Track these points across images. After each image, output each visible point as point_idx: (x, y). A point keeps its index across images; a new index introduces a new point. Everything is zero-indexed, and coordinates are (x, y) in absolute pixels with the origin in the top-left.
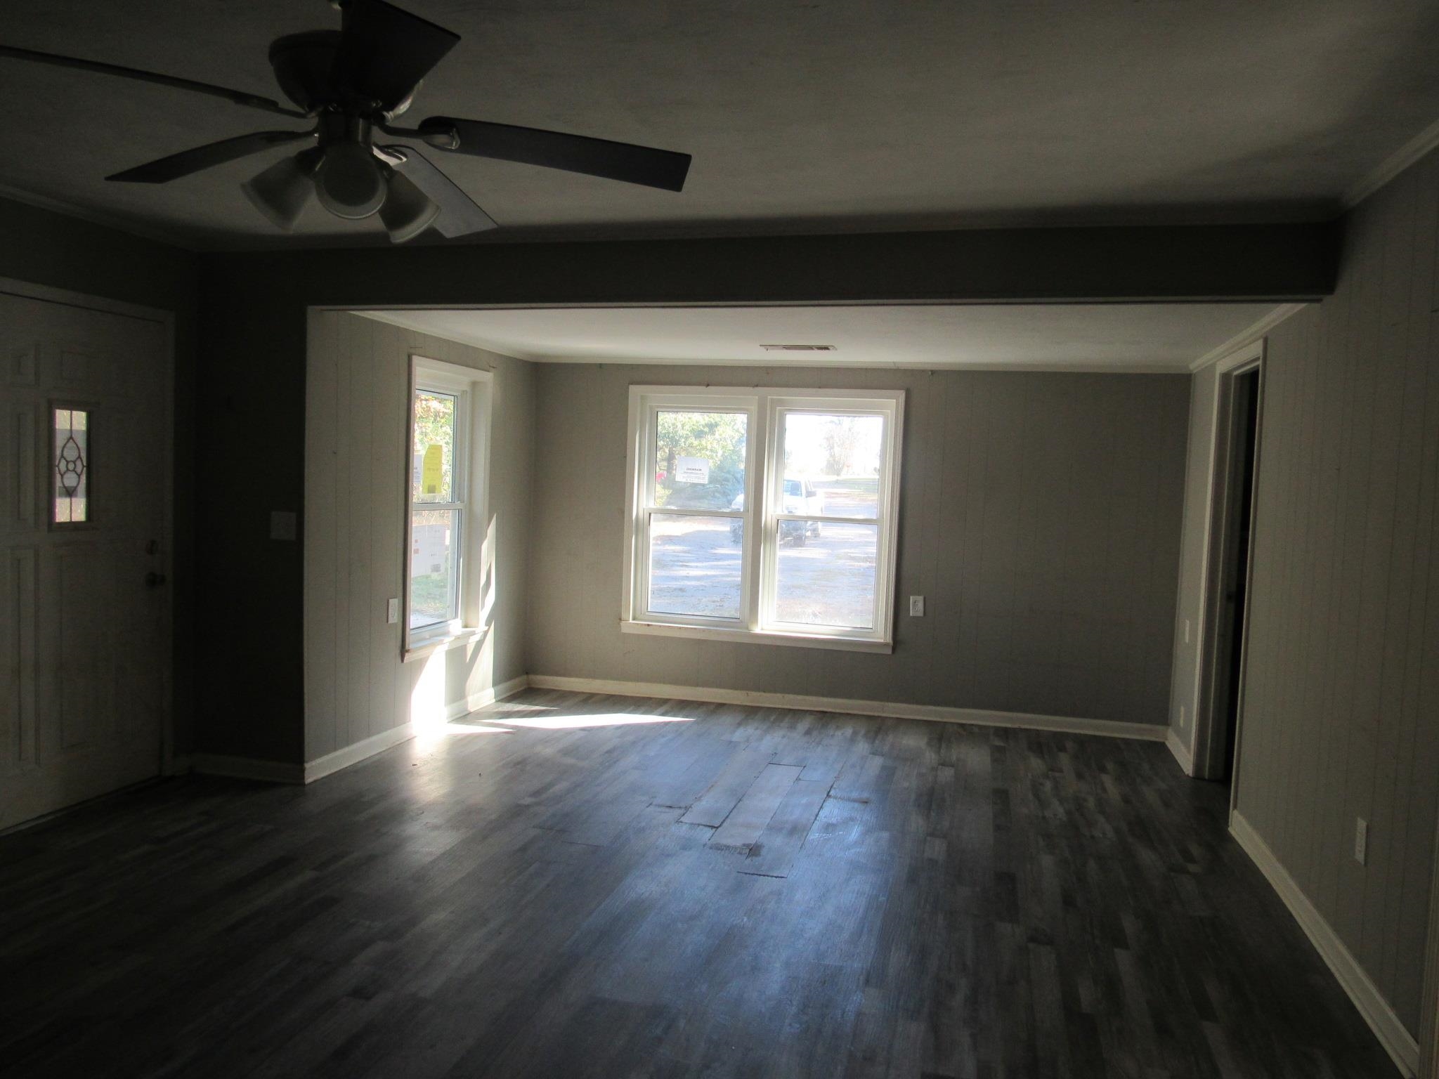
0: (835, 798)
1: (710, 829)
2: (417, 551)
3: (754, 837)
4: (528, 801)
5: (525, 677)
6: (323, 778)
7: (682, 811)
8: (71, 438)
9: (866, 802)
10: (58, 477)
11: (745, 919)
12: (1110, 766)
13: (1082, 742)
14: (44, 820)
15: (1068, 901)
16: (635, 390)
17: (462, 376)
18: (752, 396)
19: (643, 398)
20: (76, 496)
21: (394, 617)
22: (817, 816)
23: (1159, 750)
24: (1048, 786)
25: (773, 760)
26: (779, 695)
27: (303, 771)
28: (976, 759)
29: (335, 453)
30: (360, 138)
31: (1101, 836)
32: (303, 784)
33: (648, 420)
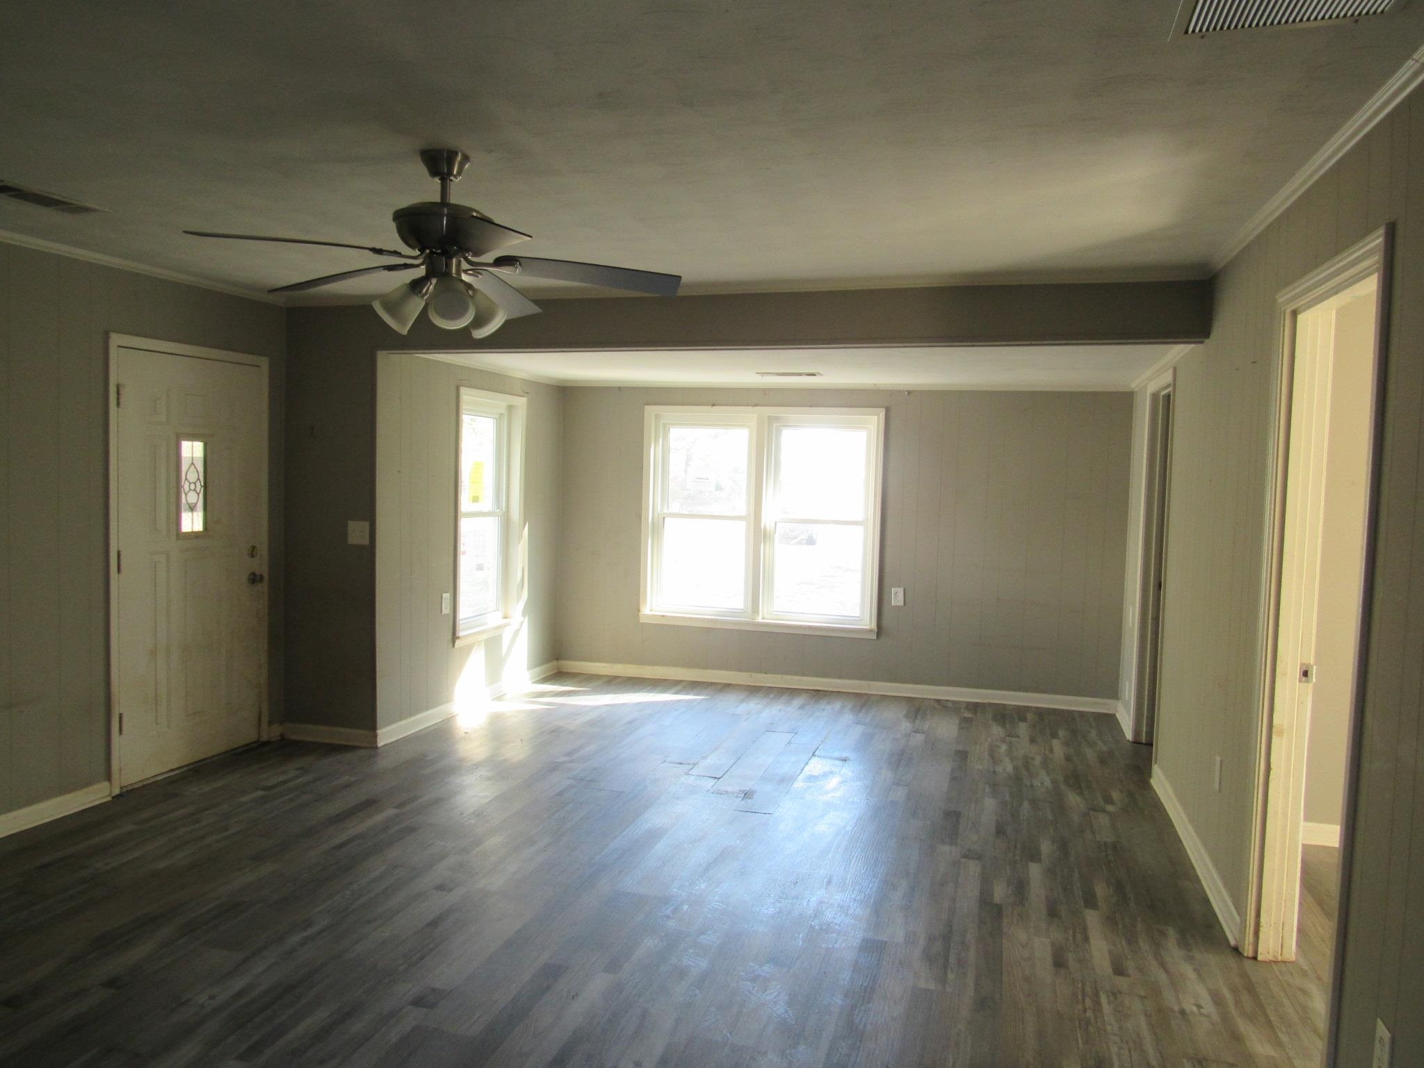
0: (819, 757)
1: (712, 779)
2: (464, 553)
3: (748, 785)
4: (561, 760)
5: (555, 663)
6: (392, 743)
7: (690, 767)
8: (193, 464)
9: (845, 760)
10: (183, 496)
11: (738, 842)
12: (1061, 733)
13: (1041, 713)
14: (172, 774)
15: (1000, 831)
16: (649, 410)
17: (500, 402)
18: (752, 415)
19: (657, 417)
20: (196, 511)
21: (446, 609)
22: (802, 770)
23: (1109, 720)
24: (1004, 748)
25: (770, 728)
26: (779, 676)
27: (376, 736)
28: (946, 729)
29: (399, 472)
30: (454, 271)
31: (1039, 784)
32: (375, 747)
33: (661, 436)
